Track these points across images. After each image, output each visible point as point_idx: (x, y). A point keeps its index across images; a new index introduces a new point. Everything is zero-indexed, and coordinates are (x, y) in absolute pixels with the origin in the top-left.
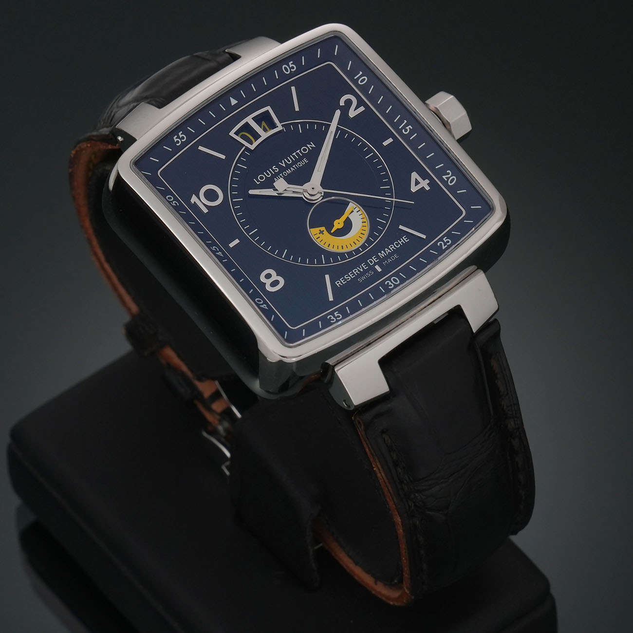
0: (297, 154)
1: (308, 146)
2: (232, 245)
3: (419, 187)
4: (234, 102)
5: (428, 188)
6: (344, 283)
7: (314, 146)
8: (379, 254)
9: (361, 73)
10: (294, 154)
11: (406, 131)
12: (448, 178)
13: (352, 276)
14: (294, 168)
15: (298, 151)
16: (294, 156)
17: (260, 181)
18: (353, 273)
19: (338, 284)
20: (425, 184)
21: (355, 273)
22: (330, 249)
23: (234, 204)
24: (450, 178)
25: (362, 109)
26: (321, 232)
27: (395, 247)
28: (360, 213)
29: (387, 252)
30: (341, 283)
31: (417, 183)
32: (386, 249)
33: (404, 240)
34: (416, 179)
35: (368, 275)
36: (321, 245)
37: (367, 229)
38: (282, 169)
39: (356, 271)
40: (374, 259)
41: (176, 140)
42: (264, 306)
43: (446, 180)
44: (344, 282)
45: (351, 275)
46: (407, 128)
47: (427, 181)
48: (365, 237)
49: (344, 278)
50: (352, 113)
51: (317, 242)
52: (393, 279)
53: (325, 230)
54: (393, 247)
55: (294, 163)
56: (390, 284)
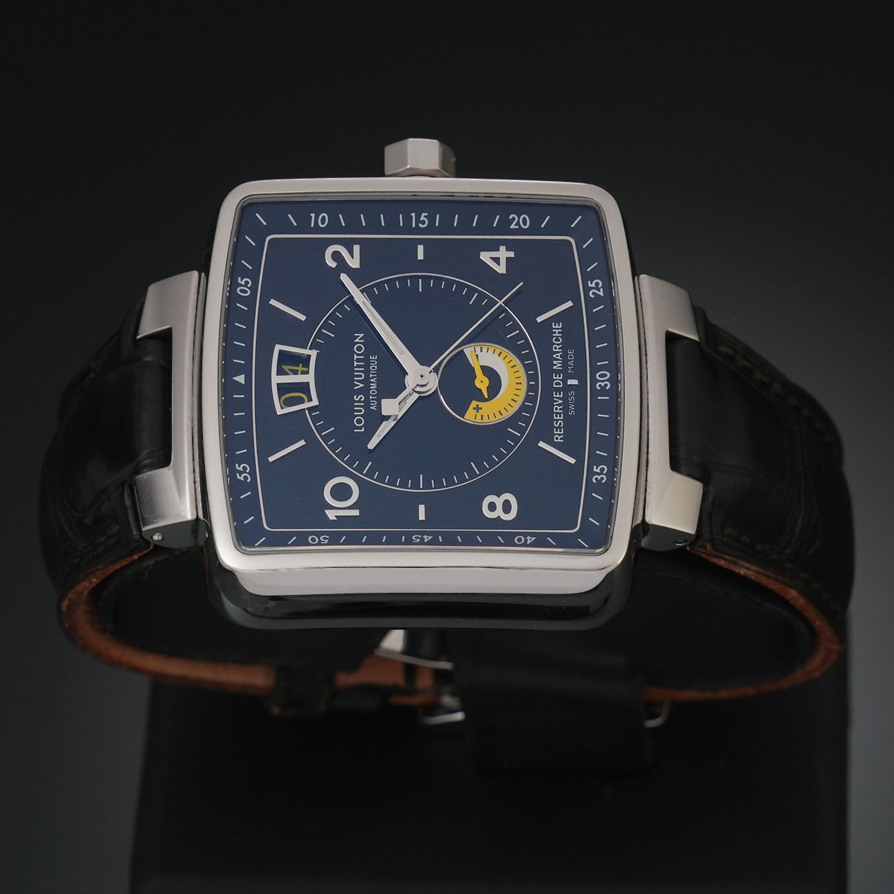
0: (358, 360)
1: (357, 340)
2: (422, 517)
3: (503, 262)
4: (241, 379)
5: (512, 254)
6: (562, 432)
7: (361, 335)
8: (555, 367)
9: (313, 215)
10: (356, 364)
11: (423, 222)
12: (518, 224)
13: (560, 417)
14: (373, 378)
15: (356, 357)
16: (358, 366)
17: (362, 426)
18: (557, 413)
19: (558, 439)
20: (504, 254)
21: (558, 411)
22: (506, 415)
23: (370, 475)
24: (520, 221)
25: (357, 248)
26: (477, 409)
27: (558, 345)
28: (485, 349)
29: (559, 358)
30: (559, 435)
31: (497, 260)
32: (554, 356)
33: (557, 329)
34: (491, 258)
35: (572, 398)
36: (493, 421)
37: (512, 356)
38: (365, 391)
39: (557, 409)
40: (558, 378)
41: (242, 478)
42: (530, 540)
43: (517, 227)
44: (560, 431)
45: (558, 418)
46: (422, 218)
47: (503, 248)
48: (520, 367)
49: (557, 428)
50: (354, 262)
51: (486, 421)
52: (600, 376)
53: (478, 403)
54: (558, 347)
55: (367, 372)
56: (603, 384)
